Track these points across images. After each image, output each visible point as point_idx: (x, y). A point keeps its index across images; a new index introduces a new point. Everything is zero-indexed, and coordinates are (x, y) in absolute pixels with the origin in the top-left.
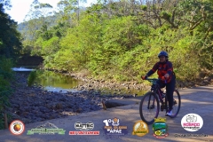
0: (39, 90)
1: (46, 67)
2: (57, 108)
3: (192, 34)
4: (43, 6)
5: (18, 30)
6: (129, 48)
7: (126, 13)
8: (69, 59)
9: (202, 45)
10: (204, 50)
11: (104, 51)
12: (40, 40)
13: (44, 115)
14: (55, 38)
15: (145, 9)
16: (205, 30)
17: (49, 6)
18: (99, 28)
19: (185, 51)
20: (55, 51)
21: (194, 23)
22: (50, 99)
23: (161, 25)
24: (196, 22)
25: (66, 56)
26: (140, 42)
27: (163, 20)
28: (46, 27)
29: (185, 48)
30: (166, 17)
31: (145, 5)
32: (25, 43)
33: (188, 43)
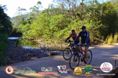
0: (21, 48)
1: (24, 37)
2: (29, 56)
3: (90, 22)
4: (22, 10)
5: (11, 21)
6: (62, 28)
7: (60, 13)
8: (34, 34)
9: (94, 27)
10: (95, 30)
11: (50, 30)
12: (21, 25)
13: (23, 59)
14: (28, 24)
15: (69, 11)
16: (95, 21)
17: (25, 10)
18: (48, 20)
20: (28, 30)
21: (90, 18)
22: (26, 52)
23: (76, 18)
24: (91, 17)
25: (33, 32)
26: (67, 26)
27: (77, 16)
28: (23, 19)
30: (78, 15)
31: (69, 9)
32: (14, 27)
33: (88, 27)
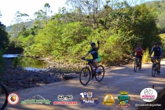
0: (21, 70)
1: (25, 54)
2: (33, 81)
3: (117, 32)
4: (22, 15)
5: (6, 31)
6: (79, 41)
7: (76, 20)
8: (41, 49)
9: (124, 39)
10: (125, 43)
11: (62, 44)
12: (21, 37)
13: (25, 86)
14: (31, 36)
15: (88, 17)
16: (125, 30)
17: (27, 15)
18: (59, 29)
19: (113, 44)
20: (31, 44)
21: (118, 26)
22: (29, 76)
23: (98, 27)
24: (120, 26)
25: (39, 47)
26: (85, 38)
27: (99, 24)
28: (25, 29)
29: (114, 42)
30: (102, 22)
31: (88, 15)
32: (11, 39)
33: (115, 39)
